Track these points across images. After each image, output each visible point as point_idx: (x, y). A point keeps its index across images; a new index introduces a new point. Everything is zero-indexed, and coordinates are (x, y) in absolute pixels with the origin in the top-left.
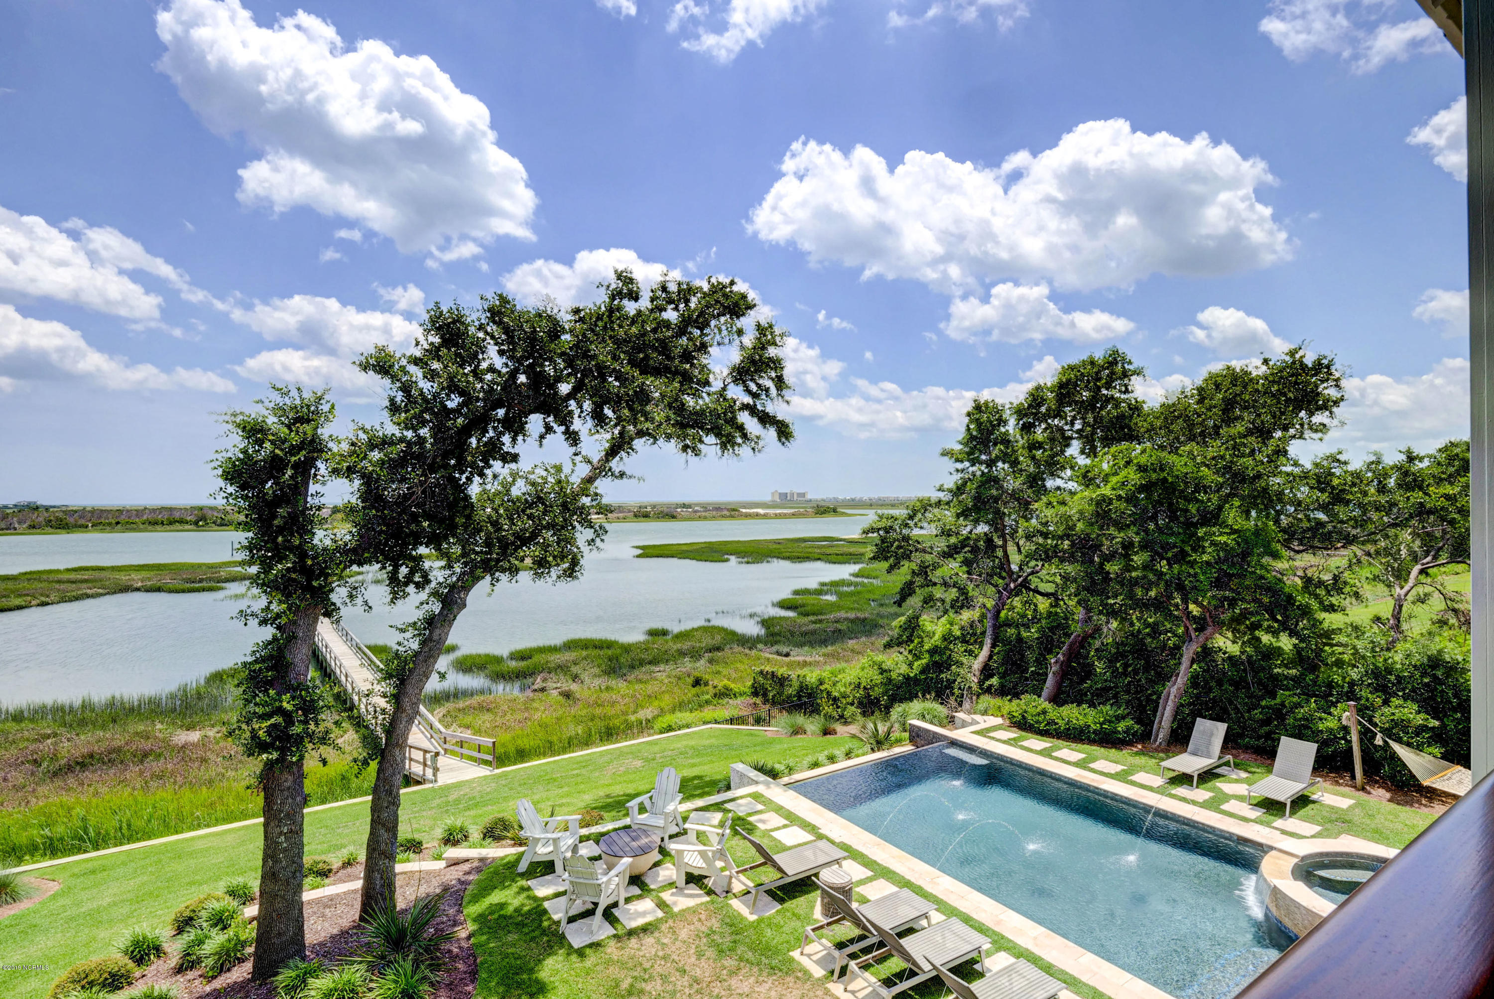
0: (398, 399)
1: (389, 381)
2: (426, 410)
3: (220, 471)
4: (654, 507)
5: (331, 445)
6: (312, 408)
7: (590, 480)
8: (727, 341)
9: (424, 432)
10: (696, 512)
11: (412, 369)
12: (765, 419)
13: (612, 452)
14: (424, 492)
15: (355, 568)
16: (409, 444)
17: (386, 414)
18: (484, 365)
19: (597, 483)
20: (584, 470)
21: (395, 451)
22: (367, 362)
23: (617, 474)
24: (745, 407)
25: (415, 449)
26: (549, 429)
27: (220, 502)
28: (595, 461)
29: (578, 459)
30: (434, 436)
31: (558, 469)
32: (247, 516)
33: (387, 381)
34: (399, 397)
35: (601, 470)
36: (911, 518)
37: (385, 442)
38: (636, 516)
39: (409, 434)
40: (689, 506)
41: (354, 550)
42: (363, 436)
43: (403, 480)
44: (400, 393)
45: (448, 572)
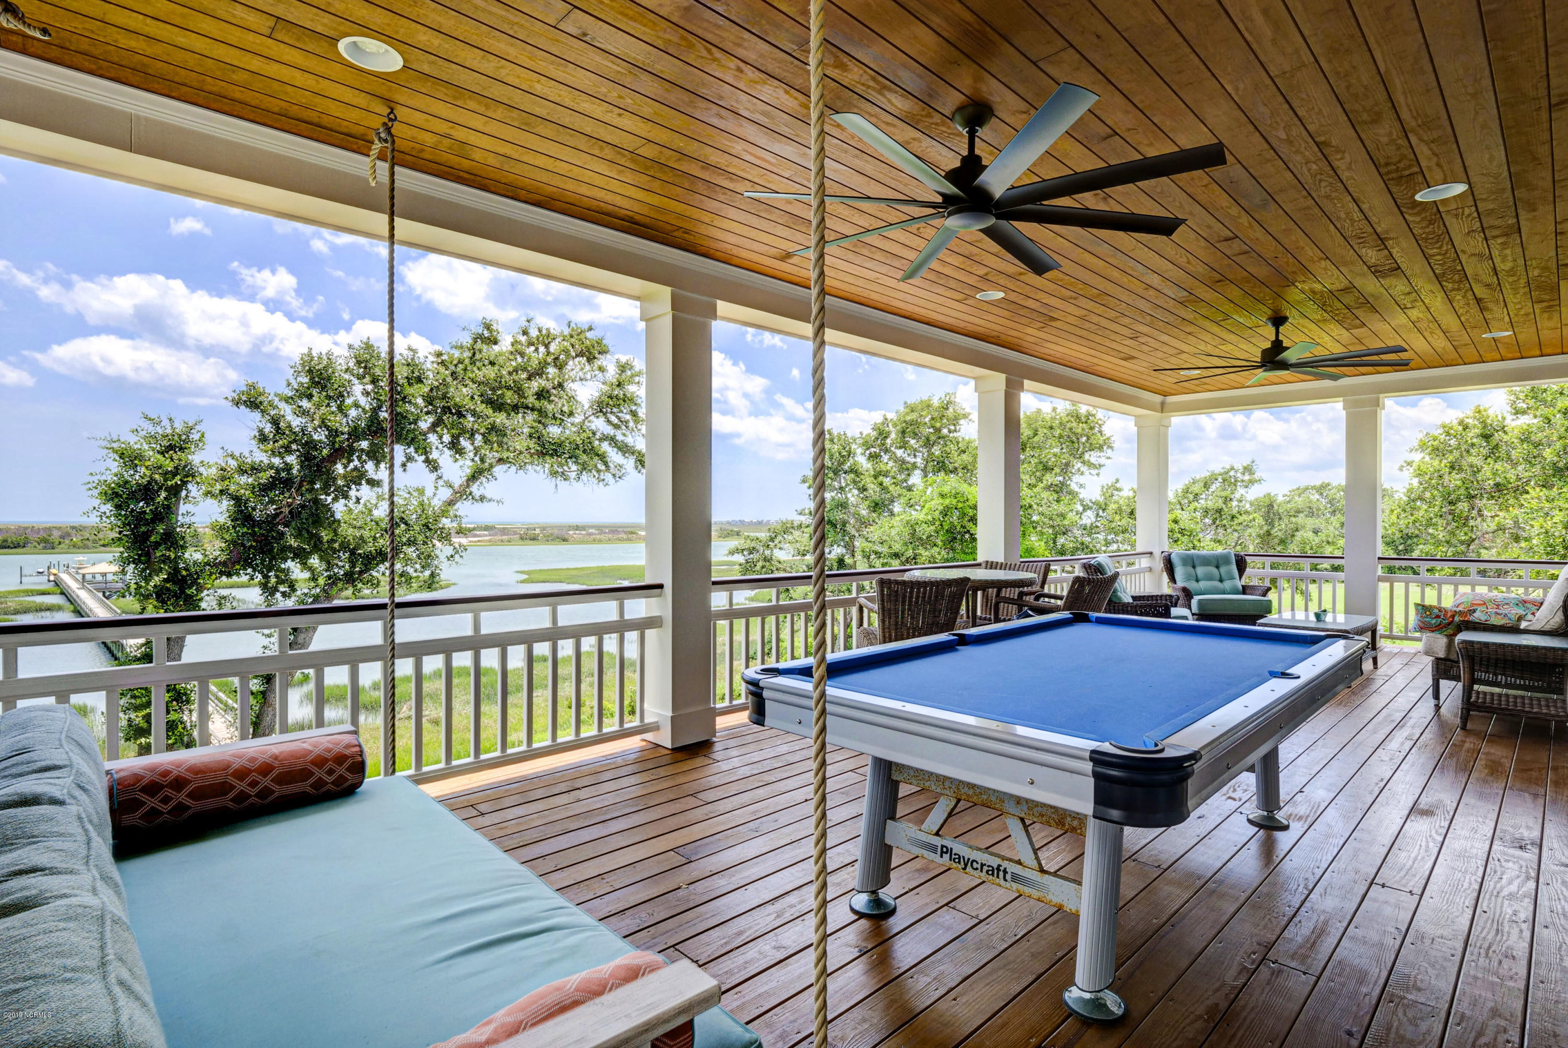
0: (267, 430)
1: (260, 415)
2: (295, 441)
3: (95, 492)
4: (543, 529)
5: (202, 469)
6: (184, 437)
7: (451, 503)
8: (588, 376)
9: (291, 459)
10: (590, 534)
11: (282, 405)
12: (625, 449)
13: (474, 477)
14: (290, 512)
15: (224, 578)
16: (278, 471)
17: (254, 442)
18: (349, 401)
19: (458, 505)
20: (445, 494)
21: (264, 477)
22: (240, 399)
23: (477, 497)
24: (604, 438)
25: (283, 474)
26: (409, 459)
27: (93, 520)
28: (456, 486)
29: (441, 482)
30: (302, 464)
31: (421, 491)
32: (120, 532)
33: (257, 415)
34: (268, 428)
35: (462, 493)
36: (772, 540)
37: (255, 469)
38: (522, 539)
39: (277, 461)
40: (583, 528)
41: (224, 564)
42: (233, 464)
43: (272, 502)
44: (269, 425)
45: (312, 584)
